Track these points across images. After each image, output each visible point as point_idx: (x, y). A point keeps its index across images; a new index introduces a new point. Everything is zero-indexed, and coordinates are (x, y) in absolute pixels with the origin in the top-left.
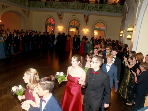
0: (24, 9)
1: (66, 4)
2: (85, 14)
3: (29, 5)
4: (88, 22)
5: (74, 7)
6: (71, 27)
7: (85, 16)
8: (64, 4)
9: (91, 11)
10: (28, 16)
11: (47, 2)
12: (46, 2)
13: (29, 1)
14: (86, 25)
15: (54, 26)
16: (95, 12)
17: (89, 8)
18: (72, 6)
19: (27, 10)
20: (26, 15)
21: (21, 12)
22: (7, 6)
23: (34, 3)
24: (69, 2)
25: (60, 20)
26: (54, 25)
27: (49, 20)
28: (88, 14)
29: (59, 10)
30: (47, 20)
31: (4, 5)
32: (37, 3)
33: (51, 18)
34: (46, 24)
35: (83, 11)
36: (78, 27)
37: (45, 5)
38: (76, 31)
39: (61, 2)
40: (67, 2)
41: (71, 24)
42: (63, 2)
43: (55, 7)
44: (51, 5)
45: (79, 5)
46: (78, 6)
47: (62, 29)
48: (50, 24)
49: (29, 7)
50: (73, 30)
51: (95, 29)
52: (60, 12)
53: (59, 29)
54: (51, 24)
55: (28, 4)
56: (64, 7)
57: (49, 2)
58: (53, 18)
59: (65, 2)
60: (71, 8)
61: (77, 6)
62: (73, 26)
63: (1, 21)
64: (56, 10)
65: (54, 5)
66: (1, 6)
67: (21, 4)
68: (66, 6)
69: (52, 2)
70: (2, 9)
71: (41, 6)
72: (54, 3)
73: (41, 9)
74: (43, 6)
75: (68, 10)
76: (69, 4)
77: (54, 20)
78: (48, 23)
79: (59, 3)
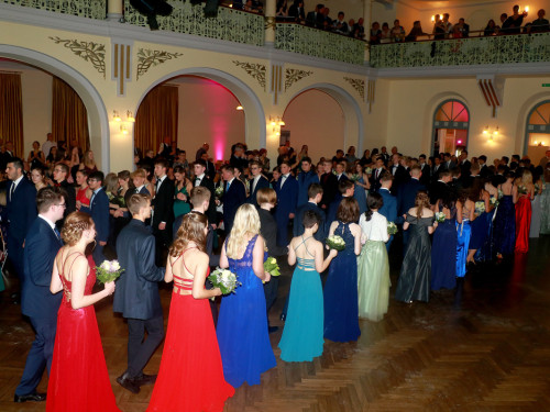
0: (355, 77)
1: (516, 44)
3: (373, 62)
6: (538, 130)
8: (507, 45)
10: (371, 99)
11: (438, 43)
12: (434, 46)
13: (372, 47)
15: (467, 130)
18: (542, 48)
19: (366, 79)
20: (362, 95)
21: (348, 87)
22: (301, 72)
23: (390, 52)
24: (524, 36)
25: (491, 108)
26: (465, 125)
27: (447, 108)
29: (487, 71)
30: (440, 108)
31: (292, 71)
32: (401, 52)
33: (453, 100)
34: (437, 124)
37: (432, 54)
39: (492, 38)
40: (516, 37)
41: (537, 120)
42: (500, 38)
43: (470, 57)
44: (455, 51)
47: (499, 141)
48: (451, 122)
49: (373, 66)
52: (488, 77)
53: (485, 141)
54: (456, 125)
55: (371, 58)
56: (505, 55)
57: (446, 41)
58: (461, 99)
59: (508, 37)
60: (536, 58)
62: (543, 128)
63: (283, 124)
64: (475, 68)
65: (464, 52)
66: (284, 74)
67: (348, 60)
68: (512, 50)
69: (455, 41)
70: (288, 84)
71: (417, 60)
72: (467, 45)
73: (417, 70)
74: (422, 59)
75: (523, 67)
76: (528, 42)
77: (466, 107)
78: (444, 118)
79: (485, 44)
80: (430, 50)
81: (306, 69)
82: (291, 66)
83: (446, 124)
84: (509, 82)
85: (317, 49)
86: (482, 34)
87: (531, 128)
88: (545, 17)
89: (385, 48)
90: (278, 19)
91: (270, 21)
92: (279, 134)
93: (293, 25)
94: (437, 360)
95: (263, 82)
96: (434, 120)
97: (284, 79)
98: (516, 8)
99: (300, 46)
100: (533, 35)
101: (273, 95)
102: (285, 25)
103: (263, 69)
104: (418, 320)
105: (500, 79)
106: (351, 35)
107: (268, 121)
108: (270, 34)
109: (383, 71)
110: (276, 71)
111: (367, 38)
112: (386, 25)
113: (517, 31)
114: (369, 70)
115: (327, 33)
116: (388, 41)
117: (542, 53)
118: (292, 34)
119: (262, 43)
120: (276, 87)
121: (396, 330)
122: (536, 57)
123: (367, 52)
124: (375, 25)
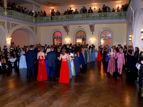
0: (31, 26)
1: (71, 17)
2: (91, 24)
4: (94, 31)
5: (79, 19)
6: (78, 38)
7: (90, 26)
8: (69, 17)
9: (96, 20)
10: (36, 32)
11: (53, 16)
12: (51, 17)
13: (36, 18)
14: (93, 34)
15: (61, 39)
16: (100, 21)
17: (94, 18)
18: (77, 18)
19: (34, 26)
20: (33, 30)
21: (30, 28)
22: (16, 24)
23: (40, 19)
24: (73, 15)
25: (67, 32)
26: (61, 37)
27: (56, 33)
28: (93, 24)
29: (65, 23)
30: (54, 34)
31: (13, 24)
32: (43, 19)
33: (57, 31)
34: (54, 38)
35: (88, 21)
36: (85, 37)
37: (51, 20)
38: (82, 42)
39: (66, 15)
40: (71, 15)
41: (78, 35)
42: (68, 15)
43: (61, 20)
44: (57, 19)
45: (84, 16)
46: (83, 18)
47: (69, 41)
48: (57, 37)
49: (36, 23)
50: (79, 41)
51: (101, 37)
52: (66, 25)
53: (66, 41)
54: (58, 37)
55: (35, 21)
56: (69, 19)
57: (55, 16)
58: (59, 31)
59: (69, 15)
61: (81, 17)
62: (79, 37)
63: (11, 39)
64: (62, 23)
65: (59, 19)
66: (11, 25)
67: (29, 21)
68: (71, 18)
69: (57, 16)
70: (12, 28)
71: (47, 21)
72: (60, 17)
73: (48, 24)
74: (49, 21)
75: (73, 22)
76: (74, 16)
77: (61, 33)
78: (55, 36)
79: (64, 17)
80: (51, 18)
81: (17, 23)
82: (13, 22)
83: (56, 38)
84: (71, 26)
85: (20, 18)
86: (63, 14)
87: (77, 37)
88: (77, 11)
89: (39, 18)
90: (8, 9)
91: (6, 9)
92: (10, 42)
93: (13, 11)
94: (61, 96)
95: (4, 27)
96: (53, 37)
97: (11, 26)
98: (71, 8)
99: (15, 17)
100: (75, 15)
101: (8, 31)
102: (10, 11)
103: (4, 23)
104: (54, 87)
105: (68, 25)
106: (29, 14)
107: (6, 38)
108: (6, 13)
109: (39, 24)
110: (8, 24)
111: (34, 15)
112: (39, 12)
113: (71, 14)
114: (35, 24)
115: (23, 13)
116: (40, 16)
117: (78, 19)
118: (12, 13)
119: (3, 15)
120: (8, 28)
121: (49, 90)
122: (76, 20)
123: (34, 19)
124: (36, 12)
